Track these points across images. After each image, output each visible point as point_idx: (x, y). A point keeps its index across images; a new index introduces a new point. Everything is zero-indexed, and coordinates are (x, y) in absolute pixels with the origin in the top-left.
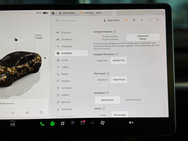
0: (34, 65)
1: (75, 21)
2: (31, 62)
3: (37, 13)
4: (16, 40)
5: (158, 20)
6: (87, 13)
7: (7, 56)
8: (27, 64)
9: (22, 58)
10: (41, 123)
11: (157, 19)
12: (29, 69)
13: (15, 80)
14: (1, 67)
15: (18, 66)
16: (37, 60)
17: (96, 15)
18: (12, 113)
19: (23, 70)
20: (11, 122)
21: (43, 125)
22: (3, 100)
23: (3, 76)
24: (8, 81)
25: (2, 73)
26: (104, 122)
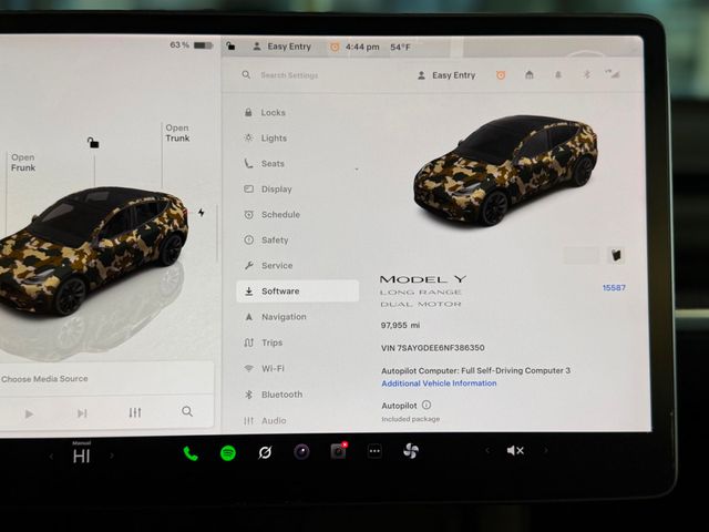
0: (161, 236)
1: (313, 77)
2: (148, 227)
3: (172, 44)
4: (94, 145)
5: (616, 75)
6: (357, 47)
7: (60, 203)
8: (135, 232)
9: (118, 213)
10: (186, 450)
11: (614, 73)
12: (142, 252)
13: (90, 293)
14: (39, 245)
15: (100, 239)
16: (171, 218)
17: (389, 57)
18: (80, 414)
19: (122, 258)
20: (76, 447)
21: (194, 458)
22: (44, 364)
23: (46, 278)
24: (63, 296)
25: (41, 267)
26: (416, 448)
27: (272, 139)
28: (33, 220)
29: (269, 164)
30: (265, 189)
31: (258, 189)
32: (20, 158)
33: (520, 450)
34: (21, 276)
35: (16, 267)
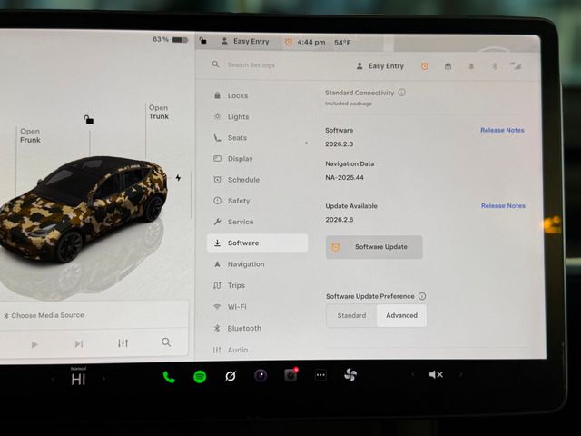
0: (145, 197)
1: (270, 66)
2: (134, 190)
3: (155, 39)
4: (90, 121)
5: (519, 67)
6: (306, 42)
7: (61, 169)
8: (123, 194)
9: (109, 178)
10: (165, 374)
11: (516, 65)
12: (129, 211)
13: (86, 244)
14: (43, 204)
15: (94, 200)
16: (153, 182)
17: (333, 50)
18: (77, 344)
19: (112, 215)
20: (74, 372)
21: (172, 381)
22: (47, 303)
23: (48, 232)
24: (63, 246)
25: (45, 222)
26: (355, 373)
27: (236, 118)
28: (38, 183)
29: (234, 138)
30: (231, 159)
31: (225, 158)
32: (28, 132)
33: (440, 374)
34: (28, 230)
35: (24, 222)
